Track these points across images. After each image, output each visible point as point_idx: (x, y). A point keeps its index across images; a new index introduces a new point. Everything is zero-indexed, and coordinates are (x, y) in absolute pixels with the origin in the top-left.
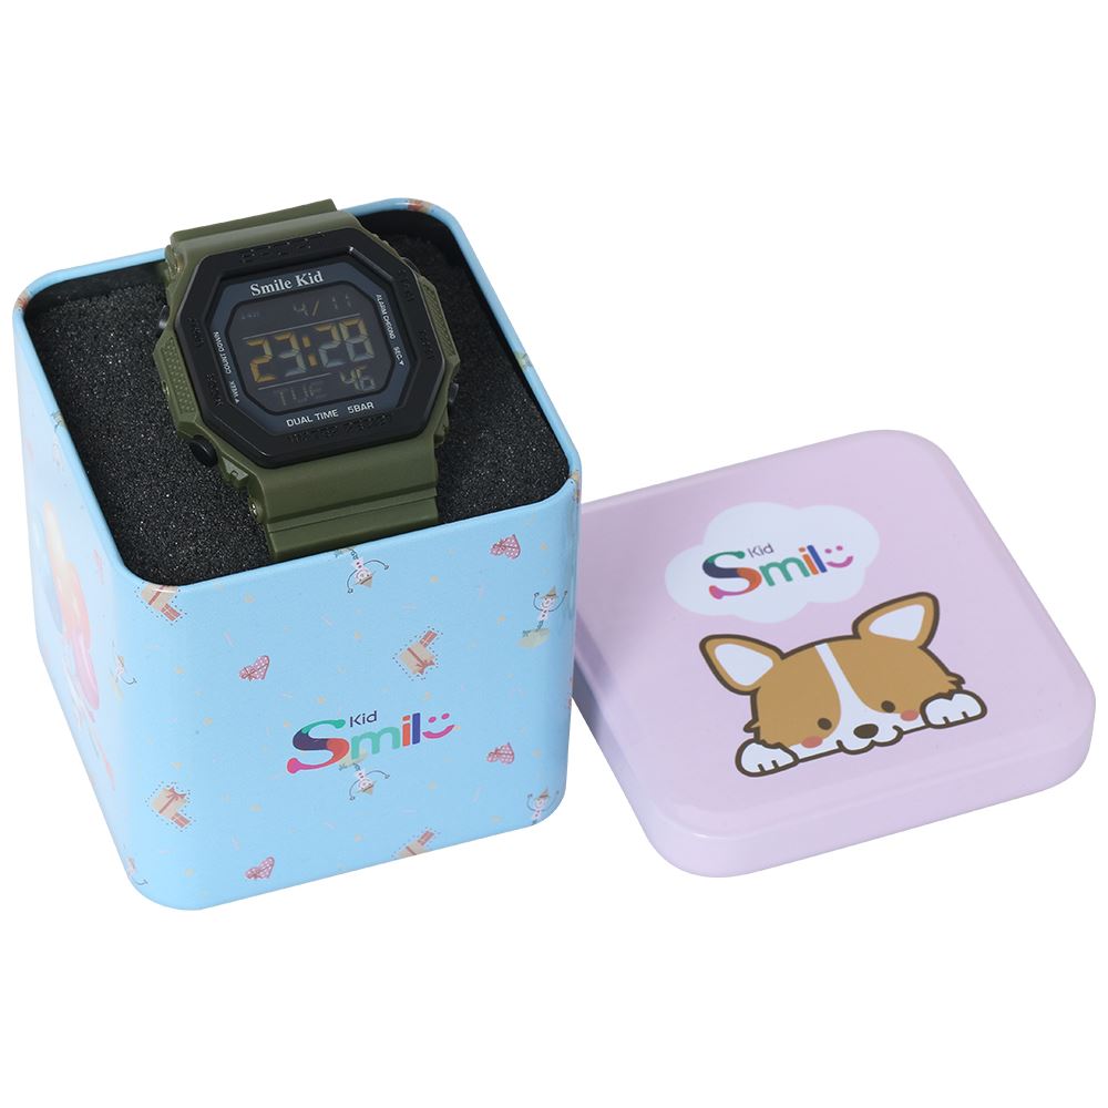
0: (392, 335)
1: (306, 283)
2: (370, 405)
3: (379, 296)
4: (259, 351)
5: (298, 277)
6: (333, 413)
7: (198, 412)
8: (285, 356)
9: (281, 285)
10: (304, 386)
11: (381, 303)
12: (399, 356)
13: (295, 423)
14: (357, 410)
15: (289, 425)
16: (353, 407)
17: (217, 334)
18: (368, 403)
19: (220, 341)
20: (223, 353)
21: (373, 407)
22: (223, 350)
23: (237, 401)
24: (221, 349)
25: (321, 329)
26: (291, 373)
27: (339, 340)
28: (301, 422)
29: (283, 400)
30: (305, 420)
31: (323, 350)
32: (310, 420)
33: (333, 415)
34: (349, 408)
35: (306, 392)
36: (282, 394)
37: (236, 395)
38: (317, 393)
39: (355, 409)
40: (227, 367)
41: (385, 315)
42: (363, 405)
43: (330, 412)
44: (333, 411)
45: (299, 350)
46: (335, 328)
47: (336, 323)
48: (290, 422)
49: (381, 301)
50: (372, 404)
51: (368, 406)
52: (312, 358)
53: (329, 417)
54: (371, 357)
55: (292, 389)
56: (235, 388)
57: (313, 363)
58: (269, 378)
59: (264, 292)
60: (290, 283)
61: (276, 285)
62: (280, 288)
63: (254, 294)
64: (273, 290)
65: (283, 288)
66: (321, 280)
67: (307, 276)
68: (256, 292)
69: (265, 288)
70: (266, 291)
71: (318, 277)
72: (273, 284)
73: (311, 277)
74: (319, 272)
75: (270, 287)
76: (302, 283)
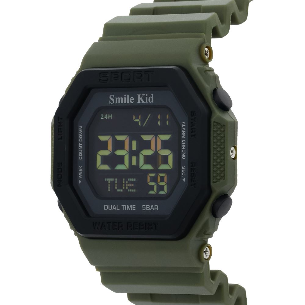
0: (184, 156)
1: (143, 102)
2: (156, 208)
3: (184, 123)
4: (104, 146)
5: (139, 95)
6: (132, 207)
8: (119, 153)
9: (127, 100)
10: (124, 180)
11: (184, 129)
12: (184, 174)
13: (109, 208)
14: (148, 209)
15: (105, 209)
16: (146, 206)
17: (81, 128)
18: (155, 206)
19: (82, 134)
20: (81, 143)
21: (158, 210)
22: (82, 141)
23: (80, 182)
24: (81, 140)
25: (145, 138)
26: (119, 167)
27: (154, 149)
28: (112, 209)
29: (109, 188)
30: (115, 208)
31: (142, 154)
32: (118, 209)
33: (132, 209)
34: (143, 206)
35: (124, 185)
36: (109, 182)
37: (80, 177)
38: (129, 188)
39: (147, 208)
40: (81, 155)
41: (184, 139)
42: (152, 206)
43: (131, 206)
44: (133, 206)
45: (128, 150)
46: (154, 139)
47: (156, 135)
48: (106, 207)
49: (184, 127)
50: (158, 207)
51: (155, 208)
52: (134, 159)
53: (129, 209)
54: (170, 169)
55: (116, 180)
56: (81, 171)
57: (134, 163)
58: (106, 167)
59: (116, 103)
60: (133, 99)
61: (125, 98)
62: (127, 102)
63: (110, 103)
64: (122, 102)
65: (128, 102)
66: (152, 102)
67: (145, 96)
68: (112, 101)
69: (118, 99)
70: (118, 102)
71: (151, 99)
72: (123, 97)
73: (147, 98)
74: (152, 95)
75: (121, 99)
76: (141, 101)
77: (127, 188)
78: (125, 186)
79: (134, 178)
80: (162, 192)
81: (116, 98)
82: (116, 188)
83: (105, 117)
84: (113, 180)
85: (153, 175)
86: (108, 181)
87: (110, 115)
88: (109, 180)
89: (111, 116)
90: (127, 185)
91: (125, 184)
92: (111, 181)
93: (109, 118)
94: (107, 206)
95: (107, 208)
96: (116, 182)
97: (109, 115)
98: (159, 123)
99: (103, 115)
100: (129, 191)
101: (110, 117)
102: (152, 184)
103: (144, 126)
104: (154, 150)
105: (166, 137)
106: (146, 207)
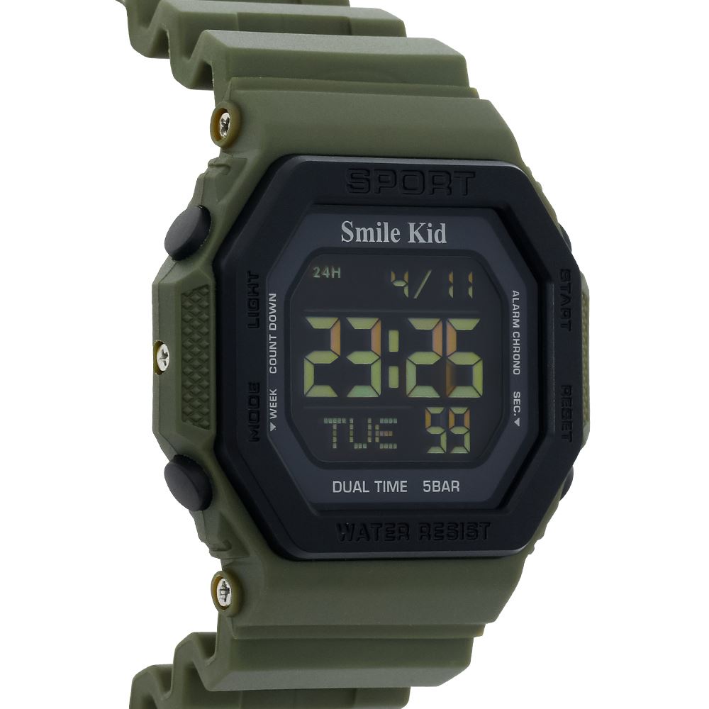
0: (516, 368)
1: (422, 240)
2: (455, 485)
3: (515, 293)
4: (321, 340)
5: (412, 225)
6: (400, 486)
7: (213, 431)
8: (358, 358)
10: (370, 421)
11: (516, 307)
12: (517, 409)
13: (344, 490)
14: (436, 488)
15: (334, 491)
16: (432, 482)
17: (273, 297)
18: (453, 482)
19: (275, 311)
20: (273, 333)
21: (458, 491)
22: (275, 329)
23: (273, 427)
24: (273, 327)
25: (420, 324)
26: (359, 392)
27: (440, 351)
28: (352, 490)
29: (335, 440)
30: (359, 487)
31: (413, 363)
32: (366, 490)
33: (399, 489)
34: (425, 482)
35: (370, 433)
36: (335, 427)
37: (273, 415)
38: (383, 440)
39: (434, 486)
40: (273, 362)
41: (516, 330)
42: (446, 482)
43: (397, 482)
44: (402, 482)
45: (379, 353)
46: (440, 327)
47: (444, 319)
48: (337, 486)
49: (516, 302)
50: (458, 485)
51: (453, 487)
52: (394, 372)
53: (393, 490)
54: (477, 396)
55: (352, 421)
56: (274, 402)
57: (394, 382)
58: (326, 392)
59: (358, 240)
60: (398, 233)
61: (379, 230)
62: (383, 239)
63: (343, 239)
64: (372, 240)
65: (386, 240)
66: (444, 241)
67: (425, 227)
68: (347, 237)
69: (362, 232)
70: (362, 238)
71: (440, 234)
72: (375, 228)
73: (430, 231)
74: (443, 225)
75: (369, 232)
76: (416, 238)
77: (377, 440)
78: (373, 437)
79: (393, 417)
80: (458, 451)
81: (358, 230)
82: (351, 440)
83: (324, 274)
84: (344, 421)
85: (437, 410)
86: (332, 425)
87: (336, 269)
88: (334, 422)
89: (339, 272)
90: (377, 433)
91: (374, 430)
92: (338, 425)
93: (333, 276)
94: (339, 484)
95: (338, 490)
96: (352, 427)
97: (333, 269)
98: (451, 292)
99: (318, 270)
100: (382, 447)
101: (336, 274)
102: (435, 431)
103: (416, 297)
104: (441, 354)
105: (468, 324)
106: (431, 484)
